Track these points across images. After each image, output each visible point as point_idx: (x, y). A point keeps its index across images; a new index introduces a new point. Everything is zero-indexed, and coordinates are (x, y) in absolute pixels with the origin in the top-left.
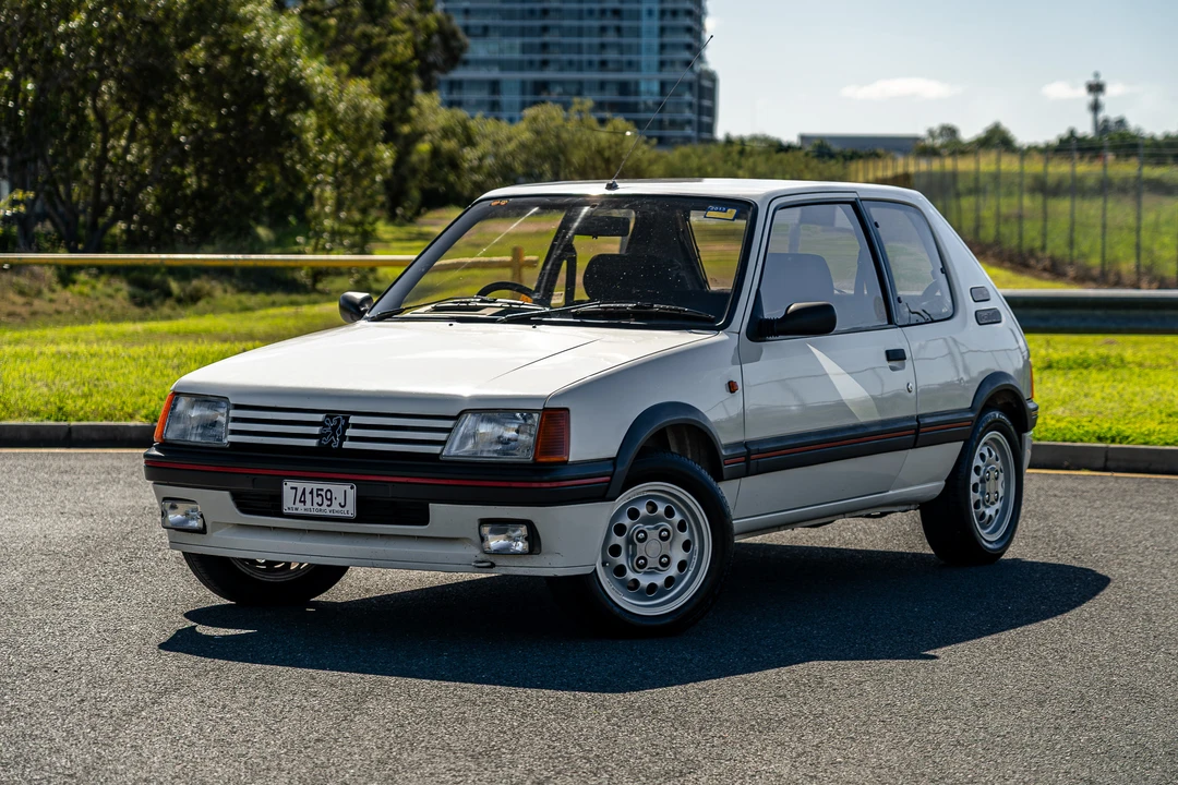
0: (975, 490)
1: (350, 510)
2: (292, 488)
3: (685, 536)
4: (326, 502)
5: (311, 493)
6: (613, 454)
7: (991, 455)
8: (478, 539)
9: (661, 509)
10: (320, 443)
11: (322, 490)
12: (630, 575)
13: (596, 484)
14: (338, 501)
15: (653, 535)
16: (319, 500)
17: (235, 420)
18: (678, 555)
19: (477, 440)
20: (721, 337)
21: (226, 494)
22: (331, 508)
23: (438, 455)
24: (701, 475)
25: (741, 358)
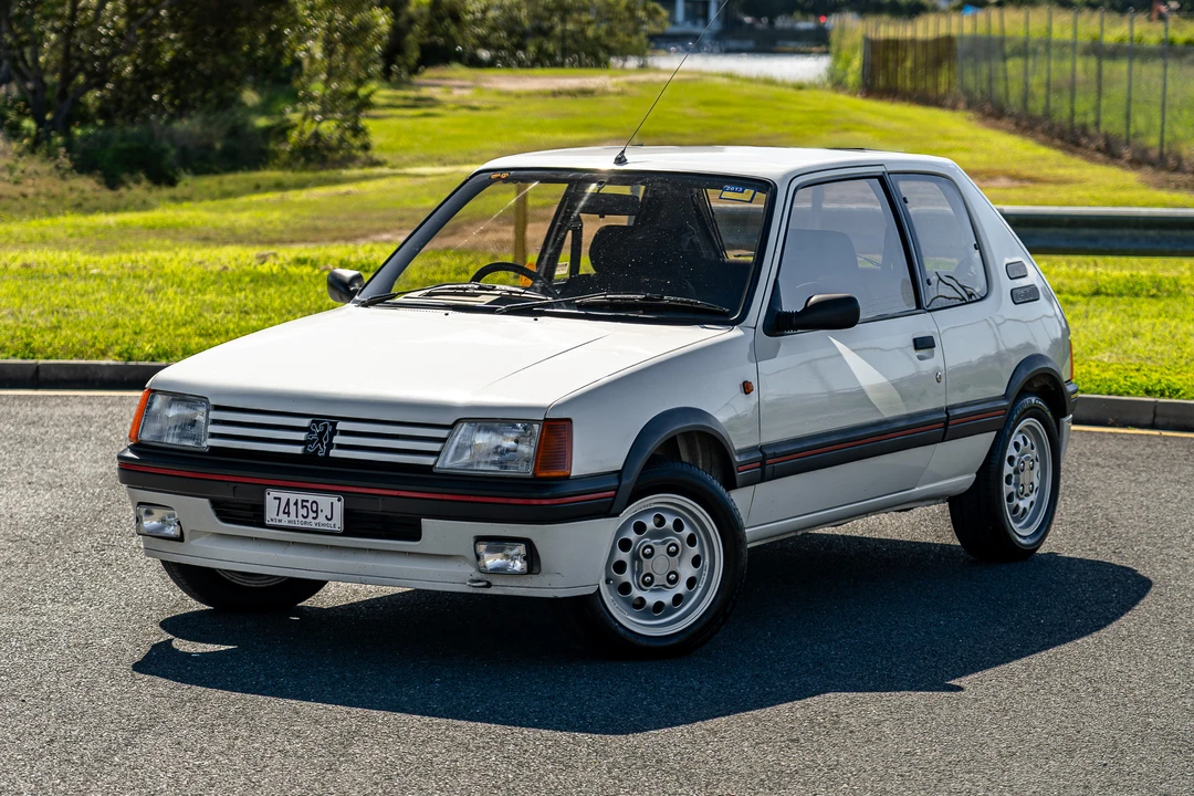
0: (1008, 482)
1: (338, 523)
2: (275, 498)
3: (695, 551)
4: (312, 515)
5: (296, 504)
6: (618, 465)
7: (1026, 443)
8: (473, 557)
9: (669, 522)
10: (305, 449)
11: (307, 501)
12: (636, 593)
13: (600, 498)
14: (325, 513)
15: (661, 550)
16: (304, 512)
17: (215, 422)
18: (687, 571)
19: (475, 451)
20: (736, 332)
21: (206, 502)
22: (317, 521)
23: (431, 467)
24: (713, 487)
25: (757, 356)
